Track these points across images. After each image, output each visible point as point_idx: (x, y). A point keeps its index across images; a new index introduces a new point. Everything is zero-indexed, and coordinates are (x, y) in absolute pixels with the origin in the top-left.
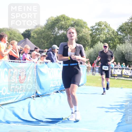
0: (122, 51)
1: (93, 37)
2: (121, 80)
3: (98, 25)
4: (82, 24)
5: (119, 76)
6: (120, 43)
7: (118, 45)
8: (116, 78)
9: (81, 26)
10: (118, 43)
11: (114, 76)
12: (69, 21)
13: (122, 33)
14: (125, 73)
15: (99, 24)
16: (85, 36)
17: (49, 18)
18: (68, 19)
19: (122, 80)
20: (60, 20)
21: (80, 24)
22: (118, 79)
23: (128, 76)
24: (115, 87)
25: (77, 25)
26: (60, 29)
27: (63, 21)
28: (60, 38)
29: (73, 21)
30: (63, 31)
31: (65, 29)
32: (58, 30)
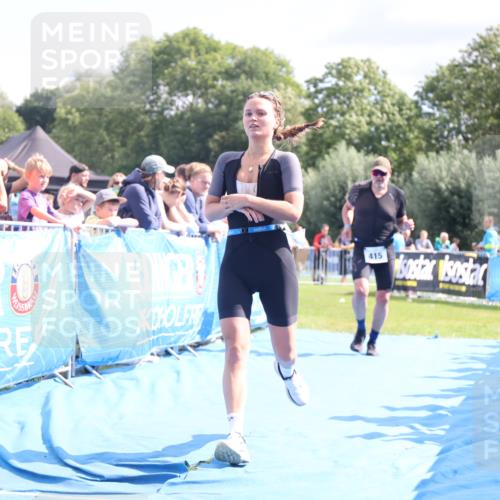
0: (436, 184)
2: (433, 306)
3: (339, 72)
4: (272, 68)
5: (423, 285)
6: (430, 148)
7: (421, 158)
9: (267, 78)
10: (419, 149)
11: (405, 289)
12: (218, 56)
13: (439, 107)
14: (451, 274)
15: (342, 71)
18: (213, 48)
19: (436, 302)
20: (179, 51)
21: (261, 69)
22: (419, 300)
23: (464, 289)
24: (408, 333)
25: (251, 74)
26: (178, 89)
27: (193, 55)
28: (179, 128)
29: (233, 57)
30: (190, 98)
31: (202, 89)
32: (170, 93)
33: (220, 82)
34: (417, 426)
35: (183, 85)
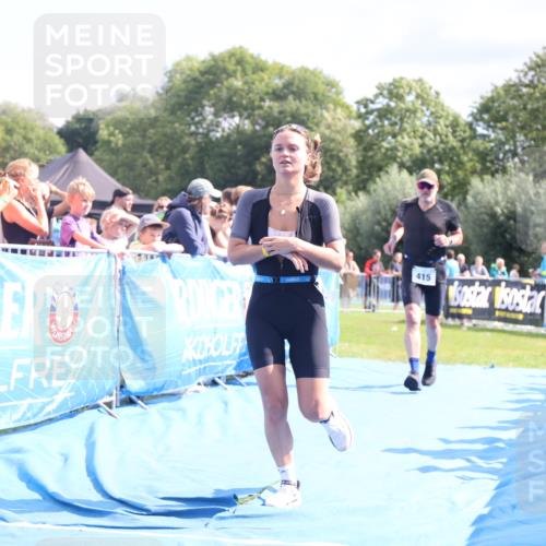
0: (492, 208)
1: (368, 148)
2: (489, 334)
3: (390, 92)
4: (321, 88)
5: (479, 313)
6: (485, 171)
7: (475, 182)
8: (467, 323)
9: (316, 98)
10: (474, 172)
11: (460, 317)
12: (265, 76)
13: (494, 128)
14: (508, 301)
15: (394, 91)
16: (333, 140)
17: (178, 64)
18: (260, 68)
19: (493, 330)
20: (225, 70)
21: (309, 90)
22: (475, 328)
23: (521, 317)
24: (463, 363)
25: (299, 95)
26: (224, 110)
27: (239, 75)
28: (225, 150)
29: (281, 77)
30: (237, 119)
31: (248, 110)
32: (216, 114)
33: (267, 103)
34: (473, 458)
35: (229, 106)
